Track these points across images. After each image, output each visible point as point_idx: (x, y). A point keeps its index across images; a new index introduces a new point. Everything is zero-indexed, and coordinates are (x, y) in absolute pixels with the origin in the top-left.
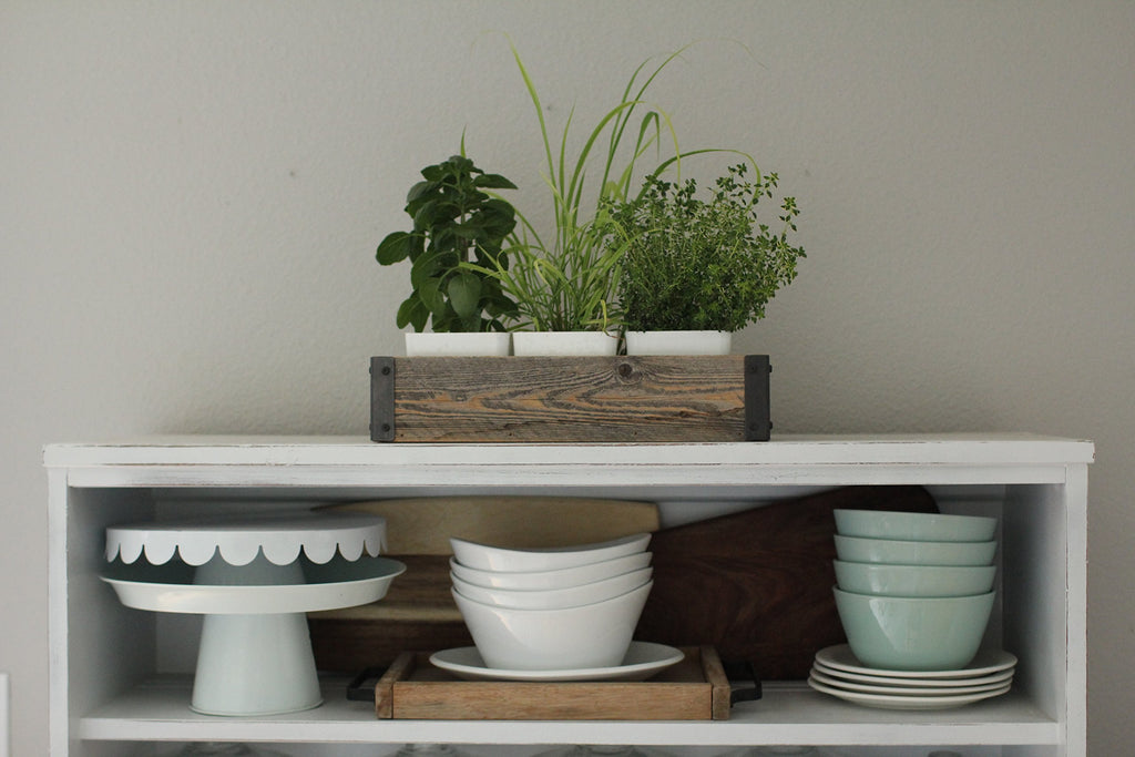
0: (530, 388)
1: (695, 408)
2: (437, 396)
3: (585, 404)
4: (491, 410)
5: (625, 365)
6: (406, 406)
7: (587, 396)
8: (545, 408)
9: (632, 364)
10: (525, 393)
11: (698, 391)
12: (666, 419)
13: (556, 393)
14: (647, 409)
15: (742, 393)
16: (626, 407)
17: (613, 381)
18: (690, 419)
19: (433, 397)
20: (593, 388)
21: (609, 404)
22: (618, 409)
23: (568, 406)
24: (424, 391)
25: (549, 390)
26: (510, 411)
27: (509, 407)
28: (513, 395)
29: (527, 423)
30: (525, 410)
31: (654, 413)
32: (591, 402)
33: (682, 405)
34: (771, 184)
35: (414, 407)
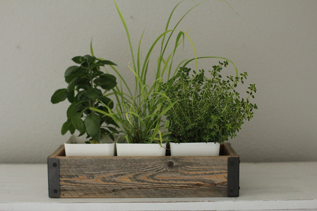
0: (124, 173)
1: (203, 181)
2: (80, 177)
3: (151, 180)
4: (106, 183)
5: (170, 162)
6: (65, 181)
7: (152, 177)
8: (132, 182)
9: (174, 162)
10: (122, 175)
11: (205, 174)
12: (190, 187)
13: (137, 175)
14: (181, 182)
15: (226, 175)
16: (171, 182)
17: (164, 169)
18: (201, 187)
19: (77, 176)
20: (155, 173)
21: (163, 180)
22: (167, 182)
23: (143, 181)
24: (73, 174)
25: (133, 174)
26: (115, 183)
27: (115, 181)
28: (116, 176)
29: (123, 189)
30: (122, 183)
31: (184, 184)
32: (154, 179)
33: (197, 181)
34: (244, 77)
35: (69, 181)
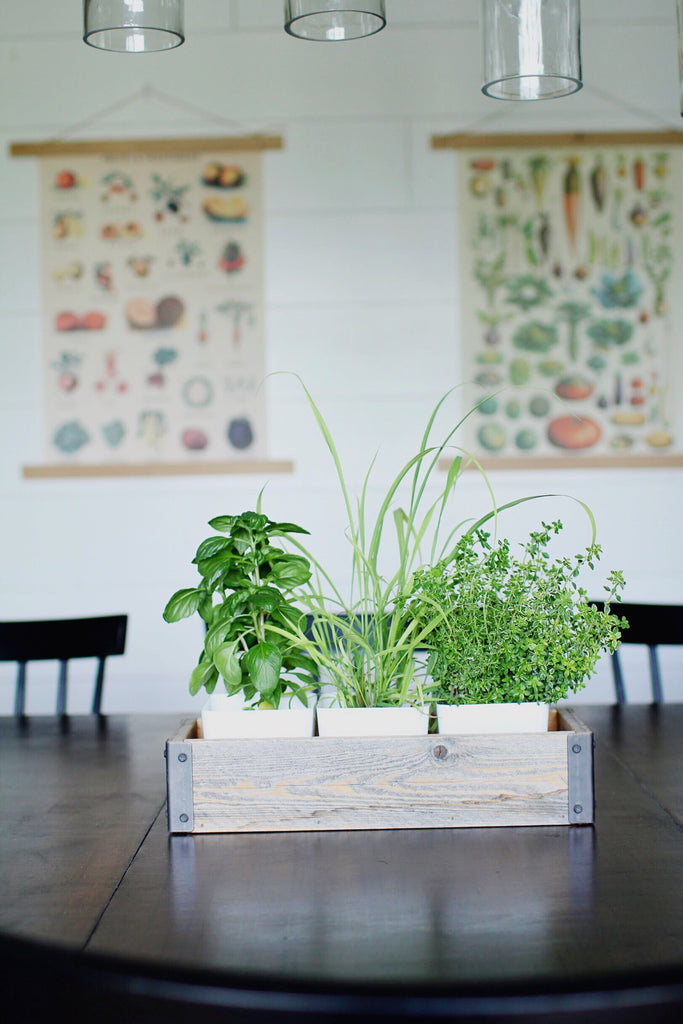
0: (337, 773)
1: (515, 790)
2: (239, 783)
3: (397, 788)
4: (298, 797)
5: (440, 747)
6: (206, 794)
7: (399, 780)
8: (356, 794)
9: (447, 746)
10: (333, 778)
11: (519, 773)
12: (485, 803)
13: (367, 778)
14: (463, 792)
15: (565, 774)
16: (441, 791)
17: (427, 764)
18: (510, 802)
19: (234, 783)
20: (406, 771)
21: (424, 788)
22: (433, 793)
23: (380, 791)
24: (226, 778)
25: (358, 775)
26: (317, 798)
27: (317, 793)
28: (320, 781)
29: (335, 810)
30: (334, 797)
31: (472, 796)
32: (404, 786)
33: (502, 788)
34: (594, 556)
35: (214, 795)
